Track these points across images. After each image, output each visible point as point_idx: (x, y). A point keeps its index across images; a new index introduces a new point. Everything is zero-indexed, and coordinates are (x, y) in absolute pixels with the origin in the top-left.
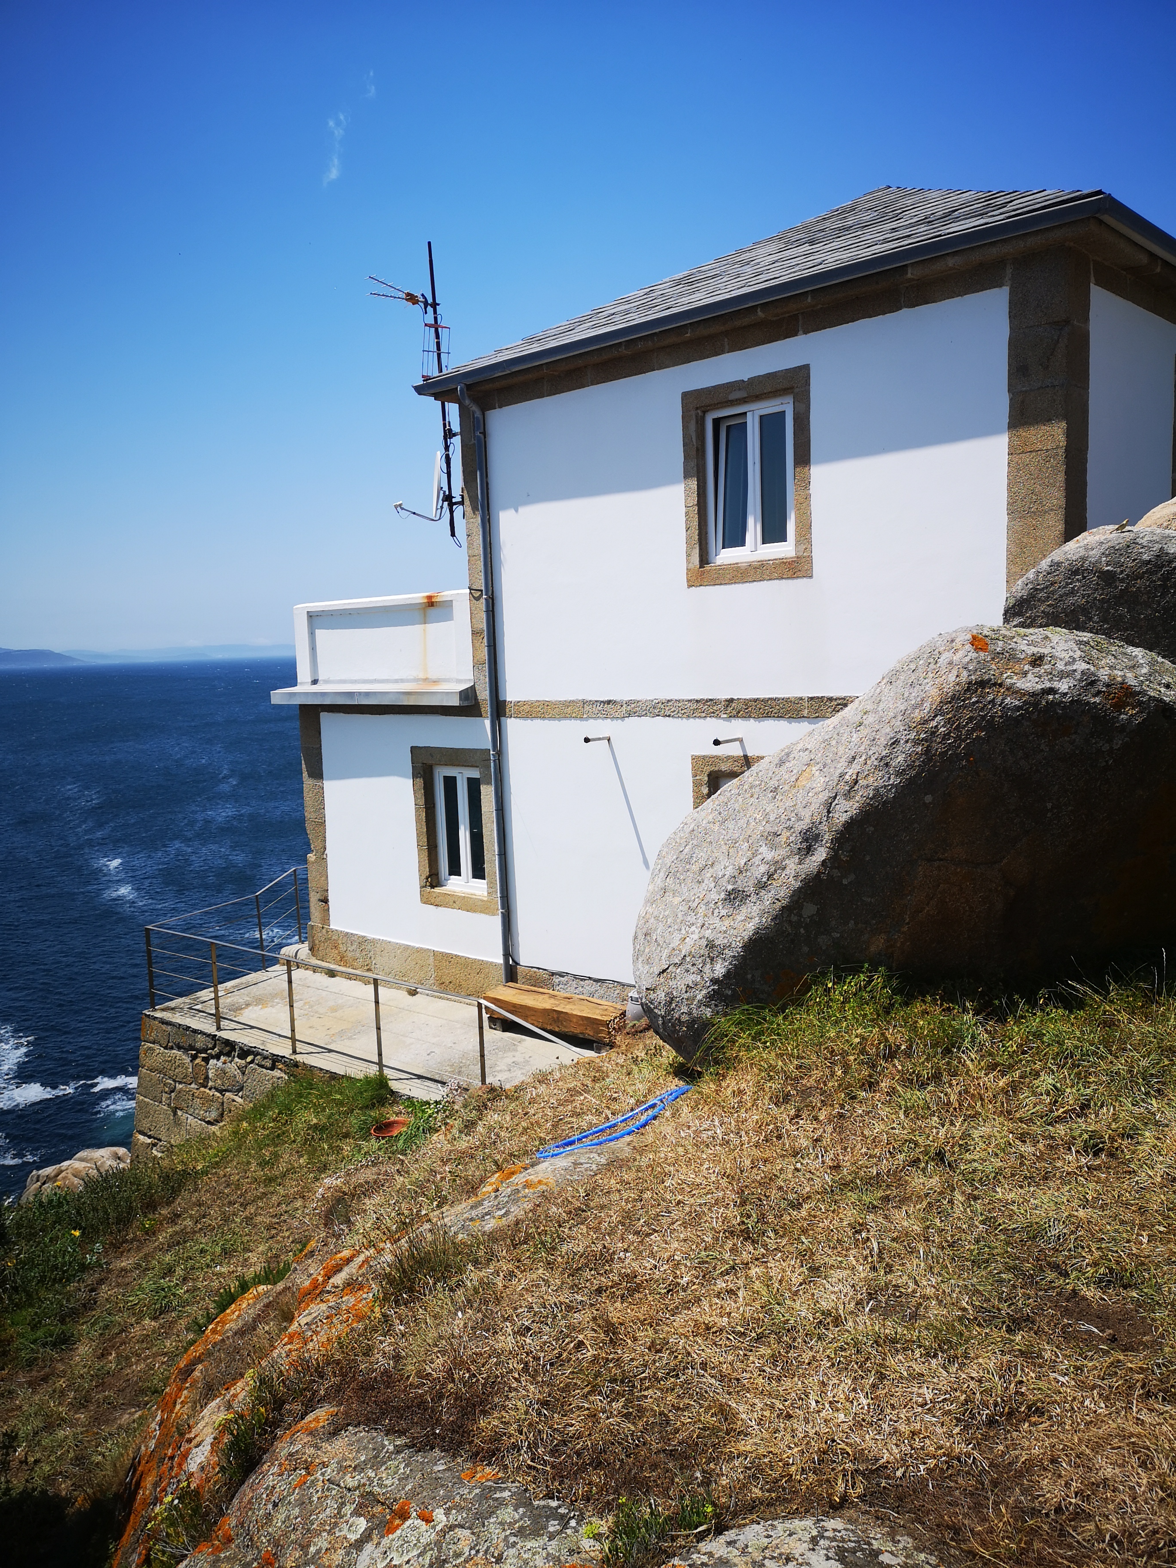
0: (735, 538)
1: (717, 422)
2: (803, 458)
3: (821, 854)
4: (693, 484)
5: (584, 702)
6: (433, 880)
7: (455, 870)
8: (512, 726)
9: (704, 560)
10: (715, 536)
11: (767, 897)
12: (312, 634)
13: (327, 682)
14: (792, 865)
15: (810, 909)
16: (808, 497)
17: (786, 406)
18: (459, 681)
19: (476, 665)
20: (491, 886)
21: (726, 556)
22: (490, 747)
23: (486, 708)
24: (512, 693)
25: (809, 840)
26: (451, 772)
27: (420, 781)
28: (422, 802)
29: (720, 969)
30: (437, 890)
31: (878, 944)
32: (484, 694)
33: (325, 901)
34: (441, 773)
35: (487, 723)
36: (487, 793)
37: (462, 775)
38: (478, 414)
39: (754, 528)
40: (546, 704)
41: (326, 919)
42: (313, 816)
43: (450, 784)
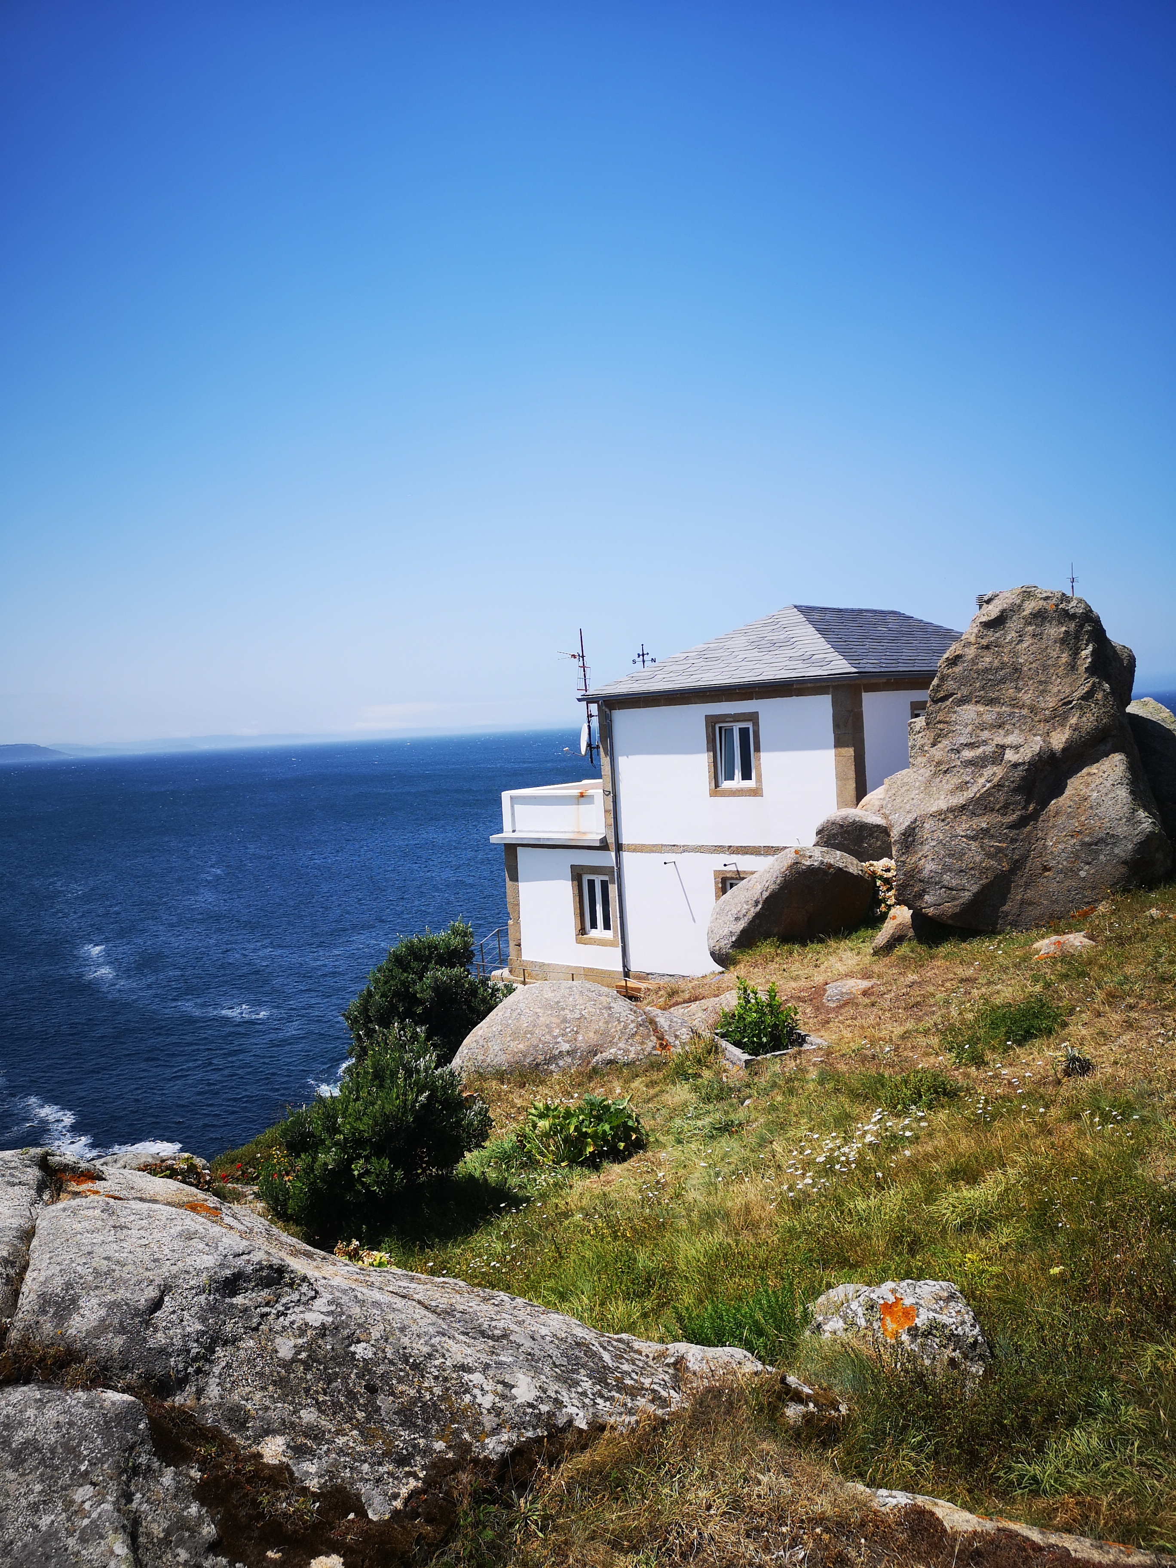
0: (730, 776)
1: (720, 728)
2: (758, 749)
3: (760, 906)
4: (711, 754)
5: (662, 845)
6: (582, 931)
7: (594, 925)
8: (626, 856)
9: (717, 786)
10: (722, 776)
11: (746, 918)
12: (512, 807)
13: (520, 831)
14: (752, 910)
15: (758, 921)
16: (760, 764)
17: (749, 725)
18: (598, 834)
19: (607, 826)
20: (615, 932)
21: (726, 785)
22: (615, 865)
23: (613, 846)
24: (625, 840)
25: (757, 903)
26: (591, 877)
27: (576, 883)
28: (577, 892)
29: (734, 939)
30: (585, 936)
31: (776, 930)
32: (611, 840)
33: (519, 945)
34: (586, 878)
35: (613, 854)
36: (613, 889)
37: (598, 879)
38: (608, 712)
39: (738, 773)
40: (643, 845)
41: (519, 954)
42: (512, 900)
43: (591, 883)
